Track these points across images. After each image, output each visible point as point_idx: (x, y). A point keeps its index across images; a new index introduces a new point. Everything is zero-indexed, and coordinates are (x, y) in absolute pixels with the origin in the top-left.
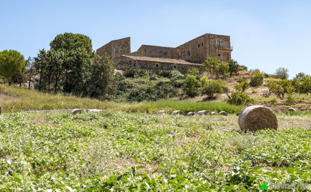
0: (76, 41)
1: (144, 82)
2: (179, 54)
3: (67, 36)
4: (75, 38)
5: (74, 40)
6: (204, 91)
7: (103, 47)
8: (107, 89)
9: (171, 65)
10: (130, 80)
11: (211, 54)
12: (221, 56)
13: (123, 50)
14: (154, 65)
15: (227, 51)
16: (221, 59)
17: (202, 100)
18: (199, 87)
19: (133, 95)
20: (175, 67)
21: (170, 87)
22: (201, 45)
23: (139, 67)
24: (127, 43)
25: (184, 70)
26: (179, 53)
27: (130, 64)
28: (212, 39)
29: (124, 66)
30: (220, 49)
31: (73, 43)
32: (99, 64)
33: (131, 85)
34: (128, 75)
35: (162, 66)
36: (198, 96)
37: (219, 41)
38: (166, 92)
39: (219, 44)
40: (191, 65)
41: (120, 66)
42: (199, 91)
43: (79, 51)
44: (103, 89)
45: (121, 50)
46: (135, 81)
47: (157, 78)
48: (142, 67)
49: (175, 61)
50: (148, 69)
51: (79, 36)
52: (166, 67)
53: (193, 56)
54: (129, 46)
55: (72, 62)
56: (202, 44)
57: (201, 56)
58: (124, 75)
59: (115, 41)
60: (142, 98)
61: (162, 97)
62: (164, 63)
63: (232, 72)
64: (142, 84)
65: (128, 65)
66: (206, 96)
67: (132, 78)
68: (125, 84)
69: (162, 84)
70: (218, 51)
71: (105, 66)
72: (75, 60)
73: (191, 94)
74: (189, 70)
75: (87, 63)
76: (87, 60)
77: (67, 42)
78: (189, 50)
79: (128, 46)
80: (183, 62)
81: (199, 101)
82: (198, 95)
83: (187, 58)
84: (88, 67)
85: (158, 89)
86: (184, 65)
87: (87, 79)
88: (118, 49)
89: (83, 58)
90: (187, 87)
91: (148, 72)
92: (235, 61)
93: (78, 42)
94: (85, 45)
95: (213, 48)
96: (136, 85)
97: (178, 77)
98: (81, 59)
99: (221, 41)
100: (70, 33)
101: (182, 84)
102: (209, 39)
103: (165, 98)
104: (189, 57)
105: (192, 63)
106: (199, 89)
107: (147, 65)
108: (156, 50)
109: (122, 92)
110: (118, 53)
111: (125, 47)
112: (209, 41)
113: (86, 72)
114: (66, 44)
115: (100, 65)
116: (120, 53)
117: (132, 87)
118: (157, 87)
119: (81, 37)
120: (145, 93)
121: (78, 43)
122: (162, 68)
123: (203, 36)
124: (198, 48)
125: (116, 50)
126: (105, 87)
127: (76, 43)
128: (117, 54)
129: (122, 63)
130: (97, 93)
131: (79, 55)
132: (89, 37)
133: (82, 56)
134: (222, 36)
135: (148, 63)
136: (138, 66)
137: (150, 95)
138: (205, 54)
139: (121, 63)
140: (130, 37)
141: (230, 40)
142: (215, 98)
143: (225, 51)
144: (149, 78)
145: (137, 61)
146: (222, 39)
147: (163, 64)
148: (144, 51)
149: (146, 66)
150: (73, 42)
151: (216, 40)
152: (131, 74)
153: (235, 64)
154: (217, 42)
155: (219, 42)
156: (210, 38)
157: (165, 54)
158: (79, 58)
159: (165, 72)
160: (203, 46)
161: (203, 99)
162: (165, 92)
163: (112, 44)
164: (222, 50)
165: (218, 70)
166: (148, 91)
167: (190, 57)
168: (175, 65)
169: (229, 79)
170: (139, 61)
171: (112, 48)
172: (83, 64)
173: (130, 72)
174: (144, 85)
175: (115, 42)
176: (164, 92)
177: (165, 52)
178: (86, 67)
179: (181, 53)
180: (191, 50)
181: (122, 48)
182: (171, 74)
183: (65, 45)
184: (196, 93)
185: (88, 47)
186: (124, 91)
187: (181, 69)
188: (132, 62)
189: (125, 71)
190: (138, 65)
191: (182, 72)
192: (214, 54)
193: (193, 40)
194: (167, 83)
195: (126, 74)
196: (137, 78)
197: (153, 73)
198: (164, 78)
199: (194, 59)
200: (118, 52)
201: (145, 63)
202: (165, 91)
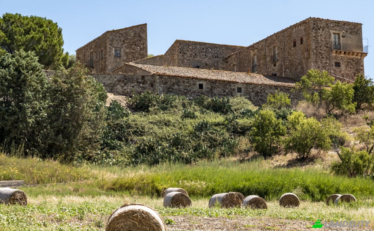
0: (27, 32)
1: (169, 121)
2: (254, 61)
3: (9, 20)
4: (27, 25)
5: (25, 30)
6: (291, 144)
7: (90, 43)
8: (79, 140)
9: (230, 86)
10: (141, 117)
11: (319, 63)
12: (343, 67)
13: (132, 51)
14: (194, 84)
15: (354, 56)
16: (342, 72)
17: (285, 163)
18: (283, 135)
19: (143, 152)
20: (239, 90)
21: (223, 134)
22: (298, 42)
23: (161, 89)
24: (140, 36)
25: (258, 96)
26: (253, 59)
27: (143, 83)
28: (321, 29)
29: (129, 87)
30: (339, 52)
31: (20, 35)
32: (62, 84)
33: (140, 128)
34: (137, 106)
35: (212, 87)
36: (280, 154)
37: (339, 34)
38: (213, 144)
39: (337, 40)
40: (275, 86)
41: (122, 87)
42: (281, 143)
43: (20, 57)
44: (72, 138)
45: (127, 51)
46: (151, 120)
47: (197, 114)
48: (169, 90)
49: (241, 77)
50: (182, 95)
51: (35, 22)
52: (220, 90)
53: (282, 66)
54: (143, 44)
55: (6, 80)
56: (302, 40)
57: (300, 67)
58: (129, 106)
59: (114, 31)
60: (162, 158)
61: (205, 155)
62: (216, 81)
63: (360, 102)
64: (164, 127)
65: (139, 86)
66: (295, 155)
67: (146, 113)
68: (129, 126)
69: (206, 126)
70: (335, 55)
71: (75, 90)
72: (12, 76)
73: (266, 149)
74: (270, 98)
75: (38, 83)
76: (37, 76)
77: (10, 34)
78: (274, 52)
79: (142, 42)
80: (259, 79)
81: (279, 166)
82: (280, 151)
83: (270, 70)
84: (39, 91)
85: (196, 138)
86: (260, 87)
87: (36, 117)
88: (120, 50)
89: (27, 72)
90: (257, 134)
91: (181, 100)
92: (368, 79)
93: (33, 33)
94: (46, 41)
95: (325, 48)
96: (152, 128)
97: (243, 113)
98: (24, 74)
99: (341, 35)
100: (17, 14)
101: (249, 129)
102: (316, 30)
103: (209, 158)
104: (274, 68)
105: (278, 81)
106: (282, 138)
107: (179, 86)
108: (205, 52)
109: (122, 143)
110: (121, 59)
111: (135, 45)
112: (316, 33)
113: (36, 102)
114: (6, 39)
115: (65, 86)
116: (125, 58)
117: (144, 132)
118: (195, 133)
119: (39, 23)
120: (170, 146)
121: (33, 37)
122: (211, 92)
123: (304, 23)
124: (292, 49)
125: (116, 50)
126: (75, 134)
127: (28, 36)
128: (118, 60)
129: (125, 81)
130: (59, 146)
131: (21, 66)
132: (56, 23)
133: (26, 67)
134: (345, 23)
135: (181, 81)
136: (159, 87)
137: (179, 150)
138: (307, 63)
139: (123, 81)
140: (146, 24)
141: (361, 32)
142: (312, 160)
143: (351, 57)
144: (181, 113)
145: (158, 77)
146: (344, 30)
147: (213, 83)
148: (180, 52)
149: (176, 87)
150: (22, 33)
151: (332, 32)
152: (144, 104)
153: (367, 85)
154: (333, 36)
155: (337, 36)
156: (318, 26)
157: (226, 60)
158: (20, 72)
159: (216, 100)
160: (302, 45)
161: (289, 161)
162: (211, 146)
163: (108, 38)
164: (345, 53)
165: (331, 98)
166: (176, 142)
167: (276, 68)
168: (240, 86)
169: (353, 118)
170: (161, 76)
171: (108, 48)
172: (27, 85)
173: (141, 100)
174: (168, 129)
175: (114, 34)
176: (209, 145)
177: (226, 56)
178: (34, 91)
179: (259, 60)
180: (278, 54)
181: (129, 47)
182: (231, 106)
183: (4, 40)
184: (276, 148)
185: (54, 46)
186: (127, 140)
187: (253, 94)
188: (147, 78)
189: (131, 97)
190: (159, 84)
191: (254, 100)
192: (327, 63)
193: (283, 31)
194: (218, 125)
195: (133, 104)
196: (156, 114)
197: (192, 103)
198: (213, 114)
199: (285, 72)
200: (120, 57)
201: (174, 80)
202: (211, 142)
